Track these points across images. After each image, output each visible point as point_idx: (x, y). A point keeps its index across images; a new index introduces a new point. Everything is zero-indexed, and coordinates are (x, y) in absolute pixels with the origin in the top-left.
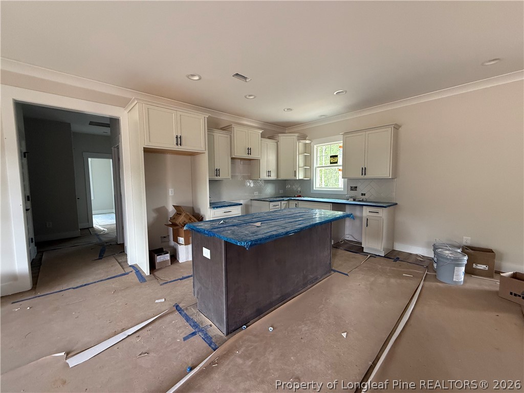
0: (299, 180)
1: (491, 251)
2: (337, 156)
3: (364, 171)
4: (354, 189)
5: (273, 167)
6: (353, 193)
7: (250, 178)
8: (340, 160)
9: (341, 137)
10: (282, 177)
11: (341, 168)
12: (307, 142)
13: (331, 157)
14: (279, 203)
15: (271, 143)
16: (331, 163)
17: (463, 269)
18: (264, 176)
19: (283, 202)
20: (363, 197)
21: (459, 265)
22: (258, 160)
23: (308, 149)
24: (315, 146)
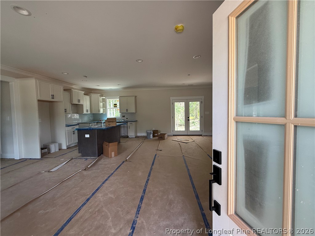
0: (101, 113)
1: (157, 130)
2: (116, 104)
3: (127, 110)
4: (124, 116)
5: (89, 108)
6: (124, 118)
7: (77, 113)
8: (118, 106)
9: (119, 98)
10: (93, 112)
11: (119, 109)
12: (104, 98)
13: (114, 104)
14: (94, 123)
15: (87, 97)
16: (114, 107)
17: (152, 135)
18: (85, 112)
19: (95, 123)
20: (127, 119)
21: (151, 134)
22: (82, 105)
23: (104, 101)
24: (107, 100)
